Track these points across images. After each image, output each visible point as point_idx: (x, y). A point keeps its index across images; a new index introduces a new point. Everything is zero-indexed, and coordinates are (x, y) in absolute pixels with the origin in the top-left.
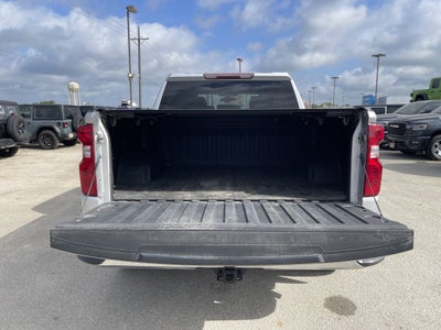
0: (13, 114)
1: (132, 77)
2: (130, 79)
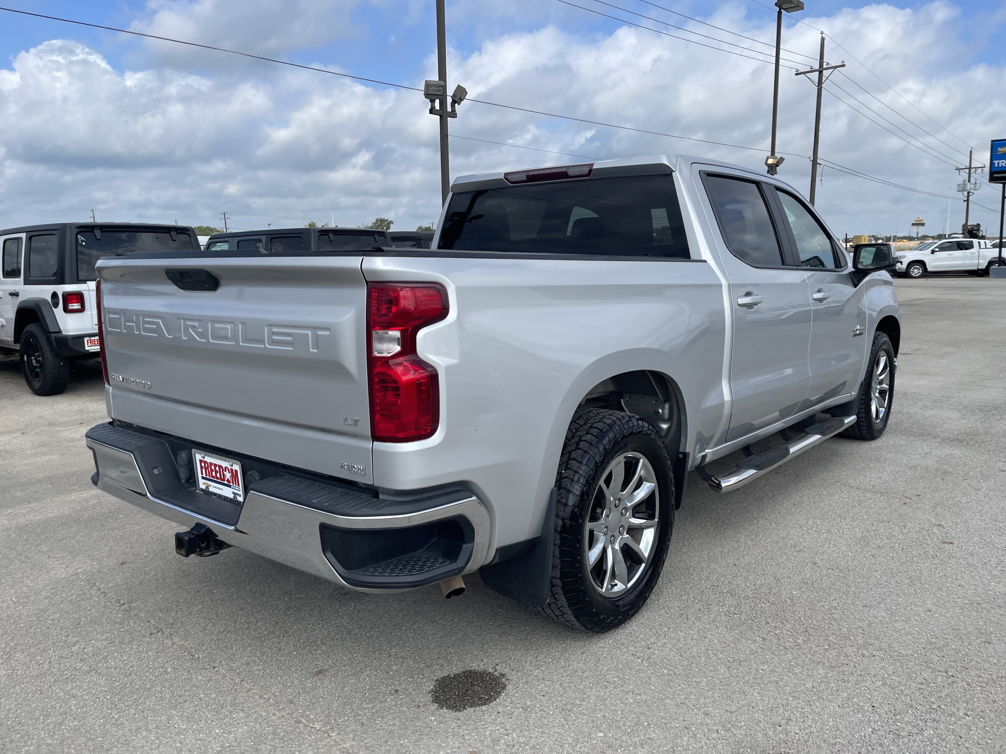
1: (777, 165)
2: (772, 170)
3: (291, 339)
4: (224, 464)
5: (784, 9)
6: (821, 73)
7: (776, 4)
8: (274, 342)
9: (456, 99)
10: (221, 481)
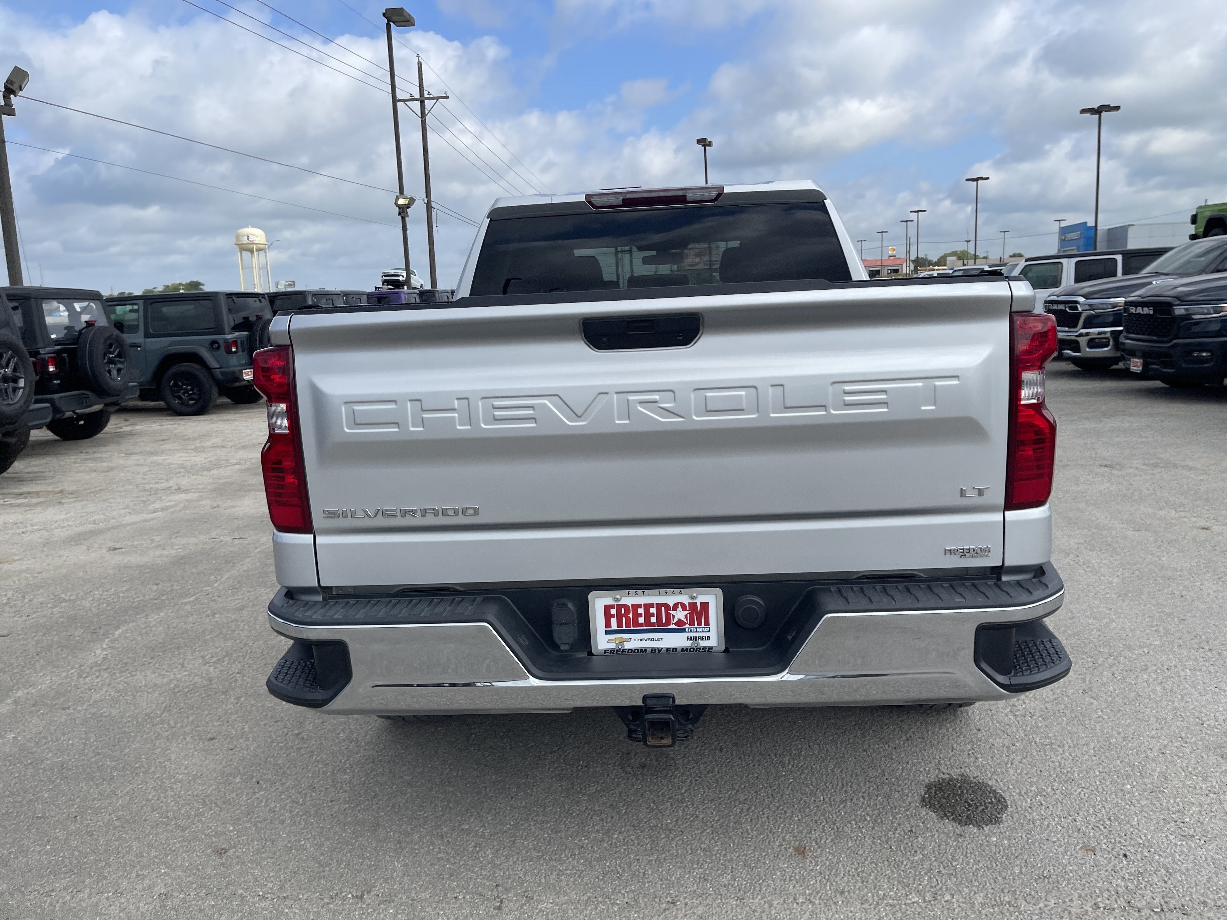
0: (89, 324)
1: (408, 206)
2: (403, 212)
3: (884, 396)
4: (671, 599)
5: (394, 22)
6: (422, 102)
7: (384, 14)
8: (845, 405)
9: (14, 88)
10: (663, 627)
